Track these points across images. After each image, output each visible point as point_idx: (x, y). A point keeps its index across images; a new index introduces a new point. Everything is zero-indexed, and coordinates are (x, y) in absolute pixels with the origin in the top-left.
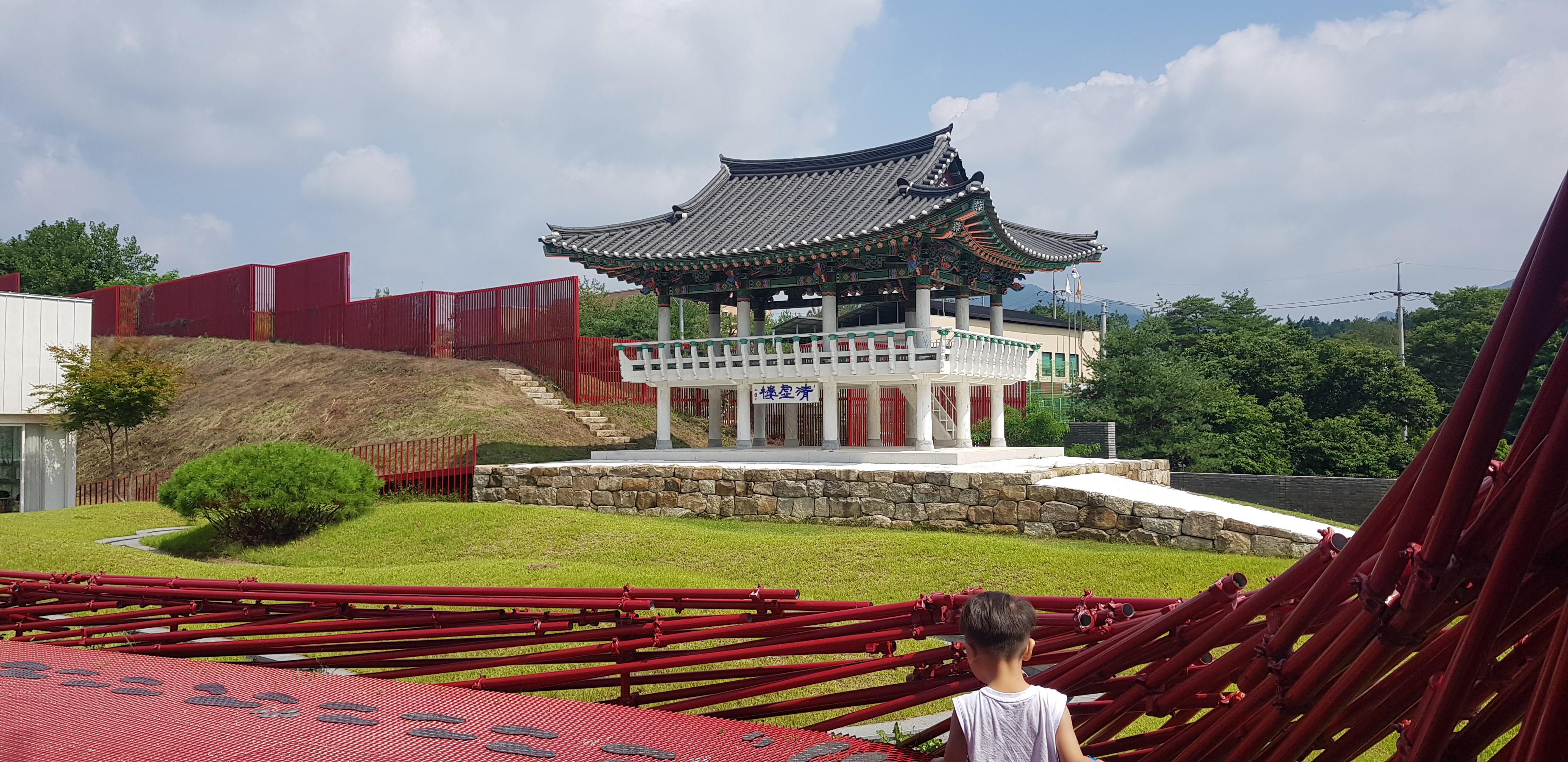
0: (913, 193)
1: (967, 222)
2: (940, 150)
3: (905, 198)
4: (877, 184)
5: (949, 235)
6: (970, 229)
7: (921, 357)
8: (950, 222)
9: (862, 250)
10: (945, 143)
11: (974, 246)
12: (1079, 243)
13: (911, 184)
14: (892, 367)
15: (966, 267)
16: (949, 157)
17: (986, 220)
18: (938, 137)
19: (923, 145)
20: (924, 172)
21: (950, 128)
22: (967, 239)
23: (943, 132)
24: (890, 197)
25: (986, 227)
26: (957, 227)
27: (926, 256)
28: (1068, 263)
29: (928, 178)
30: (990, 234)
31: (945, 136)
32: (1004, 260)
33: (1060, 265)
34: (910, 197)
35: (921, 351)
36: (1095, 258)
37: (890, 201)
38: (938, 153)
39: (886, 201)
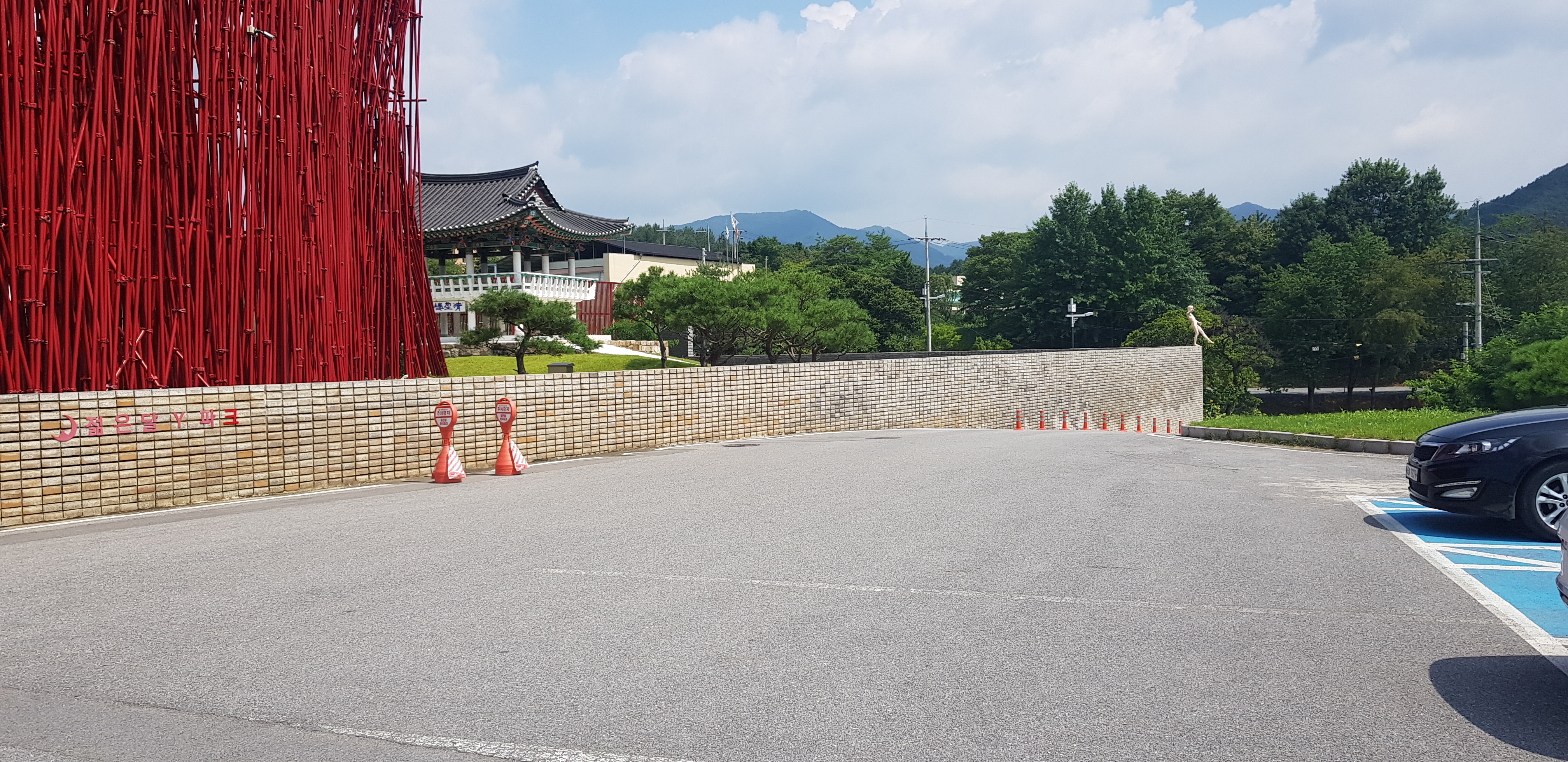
0: (510, 202)
1: (533, 219)
2: (532, 175)
3: (505, 204)
4: (497, 193)
5: (523, 226)
7: (515, 287)
8: (523, 220)
10: (535, 171)
11: (541, 230)
12: (618, 224)
13: (510, 196)
16: (536, 179)
17: (541, 219)
18: (530, 168)
19: (521, 172)
21: (537, 163)
22: (535, 227)
23: (533, 165)
24: (498, 204)
25: (542, 222)
26: (526, 222)
27: (515, 236)
29: (521, 192)
31: (534, 168)
32: (562, 236)
34: (508, 204)
35: (514, 284)
38: (529, 177)
39: (495, 206)
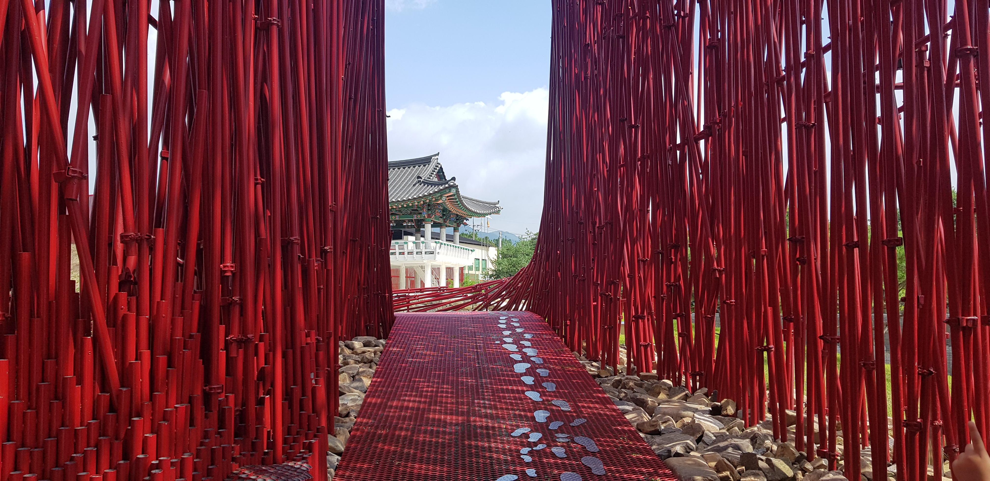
0: (425, 183)
1: (447, 197)
2: (434, 164)
3: (420, 184)
4: (407, 177)
5: (440, 202)
6: (449, 199)
7: (427, 253)
8: (441, 196)
9: (402, 206)
10: (436, 161)
11: (449, 206)
12: (492, 206)
13: (423, 178)
14: (415, 257)
15: (445, 215)
16: (438, 167)
17: (456, 197)
18: (433, 158)
19: (426, 161)
20: (428, 173)
21: (438, 154)
22: (447, 203)
23: (435, 155)
24: (414, 184)
25: (456, 199)
26: (444, 198)
27: (430, 210)
28: (487, 214)
29: (430, 176)
30: (457, 202)
31: (436, 157)
32: (461, 212)
33: (484, 215)
34: (423, 184)
35: (427, 250)
36: (498, 212)
37: (414, 185)
38: (433, 165)
39: (412, 185)
